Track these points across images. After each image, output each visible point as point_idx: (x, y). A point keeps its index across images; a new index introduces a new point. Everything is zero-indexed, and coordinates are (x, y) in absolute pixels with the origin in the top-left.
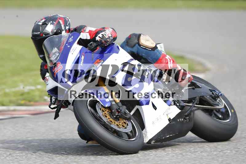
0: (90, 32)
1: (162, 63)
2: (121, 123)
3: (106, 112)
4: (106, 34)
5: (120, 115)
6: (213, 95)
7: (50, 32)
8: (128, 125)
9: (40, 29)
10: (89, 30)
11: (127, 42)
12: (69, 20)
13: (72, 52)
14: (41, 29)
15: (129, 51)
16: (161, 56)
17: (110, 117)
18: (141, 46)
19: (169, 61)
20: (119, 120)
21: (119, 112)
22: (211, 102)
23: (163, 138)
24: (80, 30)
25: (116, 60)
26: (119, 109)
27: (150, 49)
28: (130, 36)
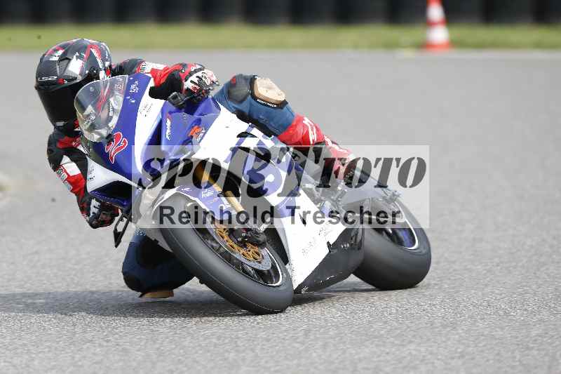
0: (154, 72)
2: (250, 253)
4: (207, 76)
5: (249, 236)
7: (78, 74)
8: (263, 258)
9: (56, 71)
10: (150, 68)
11: (229, 93)
14: (58, 69)
15: (234, 110)
16: (295, 119)
17: (229, 239)
18: (258, 100)
19: (310, 127)
20: (245, 246)
23: (321, 281)
24: (132, 67)
27: (275, 106)
28: (234, 79)
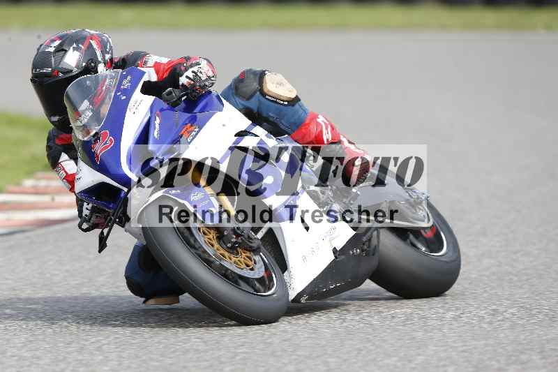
0: (157, 66)
2: (242, 260)
3: (211, 236)
4: (203, 71)
5: (240, 241)
7: (74, 66)
9: (51, 63)
10: (154, 61)
11: (236, 88)
12: (110, 40)
13: (134, 110)
14: (53, 61)
15: (241, 107)
16: (309, 117)
18: (267, 97)
19: (324, 127)
20: (237, 253)
21: (238, 236)
23: (324, 290)
24: (136, 61)
25: (224, 125)
26: (238, 229)
27: (286, 103)
28: (243, 74)
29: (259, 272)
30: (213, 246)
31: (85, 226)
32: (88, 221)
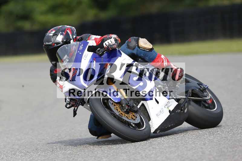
1: (158, 62)
3: (117, 106)
6: (201, 89)
7: (61, 41)
8: (136, 117)
10: (94, 38)
13: (84, 58)
14: (52, 39)
16: (157, 56)
17: (120, 110)
18: (141, 48)
19: (164, 60)
21: (128, 106)
22: (200, 94)
23: (166, 127)
26: (129, 103)
27: (148, 50)
28: (130, 39)
29: (138, 121)
30: (118, 110)
31: (68, 106)
32: (69, 104)
